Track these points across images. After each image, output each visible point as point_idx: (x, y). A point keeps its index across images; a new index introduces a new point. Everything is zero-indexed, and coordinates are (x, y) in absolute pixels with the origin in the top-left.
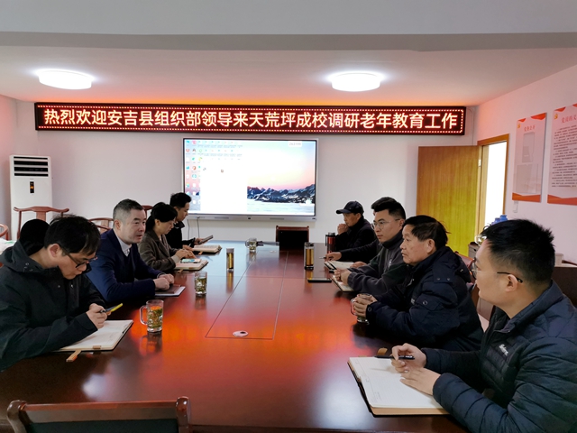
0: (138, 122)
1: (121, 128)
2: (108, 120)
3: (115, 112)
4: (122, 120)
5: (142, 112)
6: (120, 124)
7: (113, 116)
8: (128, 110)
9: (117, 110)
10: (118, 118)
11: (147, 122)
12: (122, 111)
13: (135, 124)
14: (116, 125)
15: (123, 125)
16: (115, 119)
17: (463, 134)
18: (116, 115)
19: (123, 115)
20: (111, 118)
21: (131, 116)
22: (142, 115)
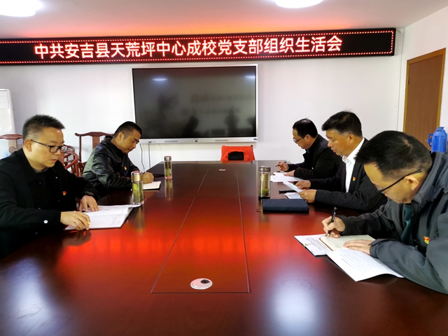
0: (95, 55)
1: (78, 61)
2: (66, 54)
3: (71, 45)
4: (79, 53)
5: (98, 44)
6: (78, 57)
7: (70, 50)
8: (84, 43)
9: (73, 43)
10: (75, 51)
11: (103, 54)
12: (79, 44)
13: (92, 56)
14: (73, 58)
15: (81, 58)
16: (72, 52)
17: (393, 54)
18: (73, 48)
19: (80, 48)
20: (69, 51)
21: (87, 49)
22: (98, 47)
